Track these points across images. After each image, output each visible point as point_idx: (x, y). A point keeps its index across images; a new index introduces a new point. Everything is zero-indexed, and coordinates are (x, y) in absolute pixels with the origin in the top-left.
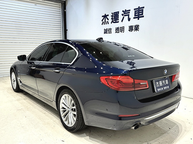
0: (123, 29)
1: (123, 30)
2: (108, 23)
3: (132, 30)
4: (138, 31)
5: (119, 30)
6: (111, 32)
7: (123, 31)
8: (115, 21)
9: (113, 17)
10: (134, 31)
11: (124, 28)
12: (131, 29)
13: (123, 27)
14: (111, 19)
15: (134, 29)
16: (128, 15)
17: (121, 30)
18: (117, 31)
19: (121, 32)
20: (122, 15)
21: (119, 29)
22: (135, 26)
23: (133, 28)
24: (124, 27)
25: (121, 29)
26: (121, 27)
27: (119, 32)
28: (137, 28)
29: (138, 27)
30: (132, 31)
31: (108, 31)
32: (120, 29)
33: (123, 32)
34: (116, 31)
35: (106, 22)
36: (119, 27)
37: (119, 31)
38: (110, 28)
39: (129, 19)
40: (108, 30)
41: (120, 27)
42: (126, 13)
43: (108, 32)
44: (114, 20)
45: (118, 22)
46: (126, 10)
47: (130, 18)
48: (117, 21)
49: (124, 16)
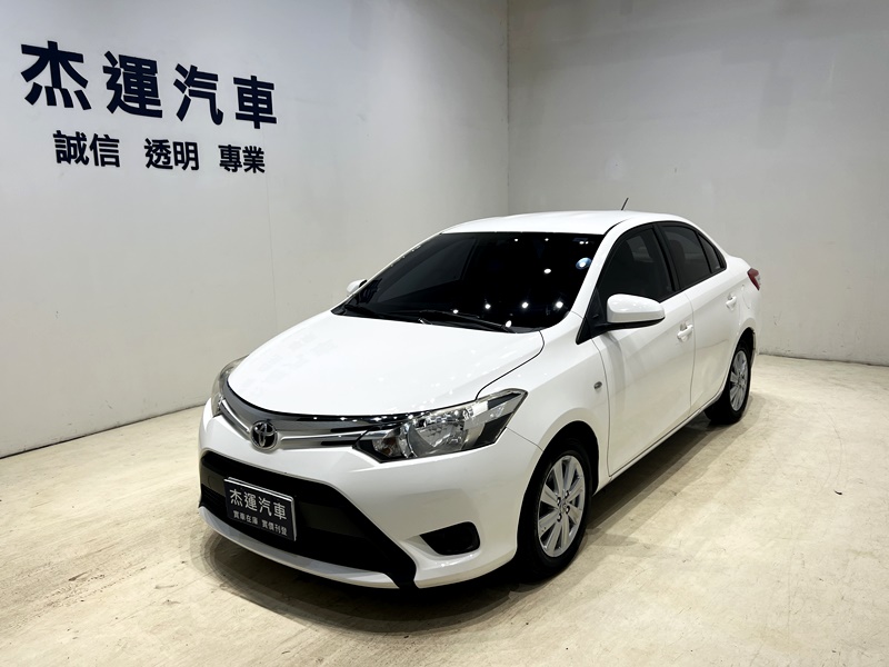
0: (188, 151)
1: (192, 159)
2: (86, 105)
3: (237, 165)
4: (263, 171)
5: (172, 156)
6: (113, 160)
7: (192, 164)
8: (137, 105)
9: (121, 81)
10: (246, 170)
11: (195, 151)
12: (230, 158)
13: (188, 144)
14: (109, 88)
15: (242, 160)
16: (212, 98)
17: (179, 157)
18: (155, 158)
19: (184, 168)
20: (175, 84)
21: (171, 149)
22: (246, 151)
23: (238, 154)
24: (195, 145)
25: (181, 152)
26: (181, 144)
27: (172, 163)
28: (255, 160)
29: (257, 156)
30: (235, 171)
31: (93, 147)
32: (176, 153)
33: (193, 168)
34: (147, 155)
35: (65, 93)
36: (167, 141)
37: (169, 159)
38: (101, 136)
39: (217, 117)
40: (88, 143)
41: (175, 144)
42: (197, 82)
43: (89, 153)
44: (127, 99)
45: (158, 114)
46: (193, 68)
47: (221, 114)
48: (148, 107)
49: (187, 93)
